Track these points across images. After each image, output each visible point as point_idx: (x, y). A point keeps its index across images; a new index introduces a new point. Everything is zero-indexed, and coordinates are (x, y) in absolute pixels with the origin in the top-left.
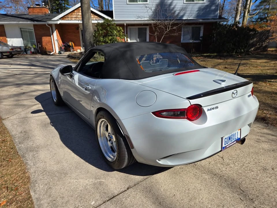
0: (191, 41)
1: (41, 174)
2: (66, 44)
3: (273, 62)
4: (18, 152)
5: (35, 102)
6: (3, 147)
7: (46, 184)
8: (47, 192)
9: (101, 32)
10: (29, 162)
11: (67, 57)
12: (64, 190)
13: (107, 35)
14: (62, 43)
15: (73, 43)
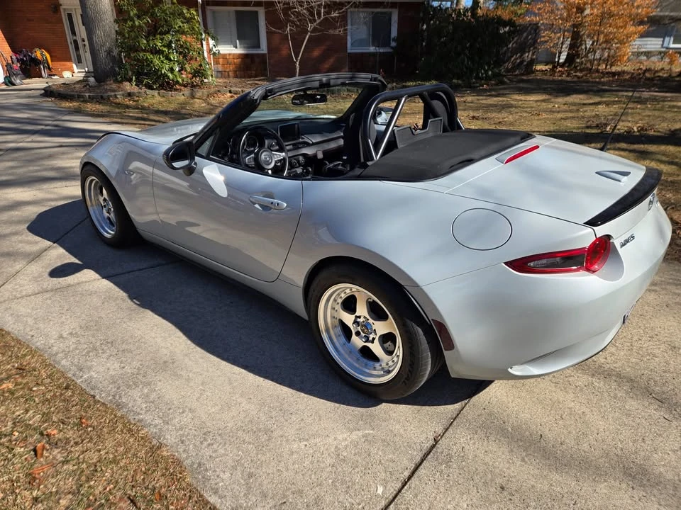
0: (372, 49)
1: (201, 443)
2: (25, 56)
3: (560, 100)
4: (94, 397)
5: (37, 243)
6: (34, 389)
7: (234, 468)
8: (250, 488)
9: (137, 23)
10: (148, 418)
11: (43, 95)
12: (291, 473)
13: (157, 31)
14: (11, 53)
15: (45, 53)
